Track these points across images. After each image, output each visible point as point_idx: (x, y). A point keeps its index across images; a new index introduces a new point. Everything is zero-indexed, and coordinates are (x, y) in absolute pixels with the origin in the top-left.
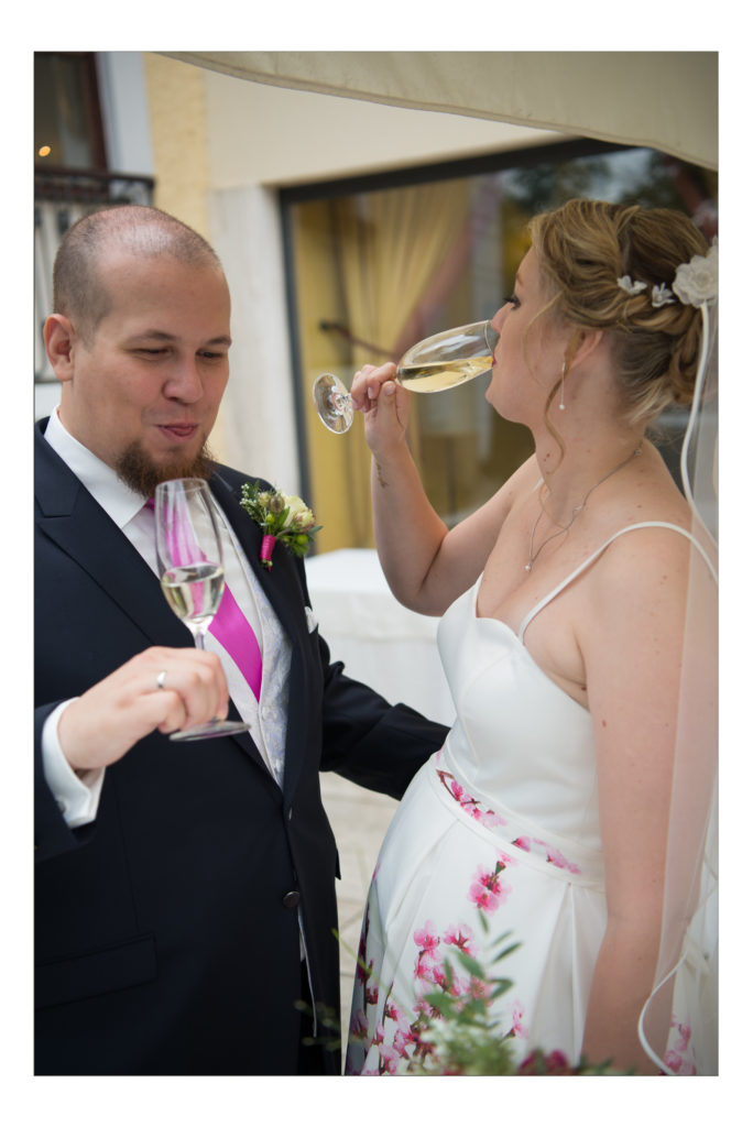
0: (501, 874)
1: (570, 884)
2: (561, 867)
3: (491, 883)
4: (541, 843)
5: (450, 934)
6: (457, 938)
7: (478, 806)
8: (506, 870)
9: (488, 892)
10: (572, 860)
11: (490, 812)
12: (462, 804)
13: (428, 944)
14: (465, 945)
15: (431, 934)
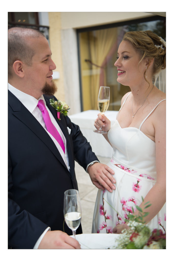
2: (151, 179)
5: (129, 199)
6: (132, 199)
8: (140, 182)
9: (136, 188)
11: (133, 170)
12: (125, 170)
13: (124, 203)
15: (124, 200)
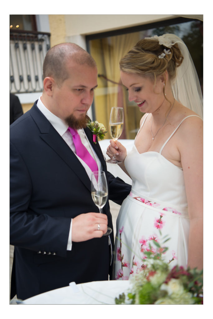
0: (162, 218)
1: (179, 218)
2: (177, 213)
3: (159, 221)
4: (171, 208)
7: (151, 202)
8: (163, 217)
10: (179, 211)
12: (146, 203)
13: (144, 242)
14: (156, 239)
